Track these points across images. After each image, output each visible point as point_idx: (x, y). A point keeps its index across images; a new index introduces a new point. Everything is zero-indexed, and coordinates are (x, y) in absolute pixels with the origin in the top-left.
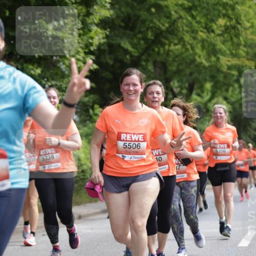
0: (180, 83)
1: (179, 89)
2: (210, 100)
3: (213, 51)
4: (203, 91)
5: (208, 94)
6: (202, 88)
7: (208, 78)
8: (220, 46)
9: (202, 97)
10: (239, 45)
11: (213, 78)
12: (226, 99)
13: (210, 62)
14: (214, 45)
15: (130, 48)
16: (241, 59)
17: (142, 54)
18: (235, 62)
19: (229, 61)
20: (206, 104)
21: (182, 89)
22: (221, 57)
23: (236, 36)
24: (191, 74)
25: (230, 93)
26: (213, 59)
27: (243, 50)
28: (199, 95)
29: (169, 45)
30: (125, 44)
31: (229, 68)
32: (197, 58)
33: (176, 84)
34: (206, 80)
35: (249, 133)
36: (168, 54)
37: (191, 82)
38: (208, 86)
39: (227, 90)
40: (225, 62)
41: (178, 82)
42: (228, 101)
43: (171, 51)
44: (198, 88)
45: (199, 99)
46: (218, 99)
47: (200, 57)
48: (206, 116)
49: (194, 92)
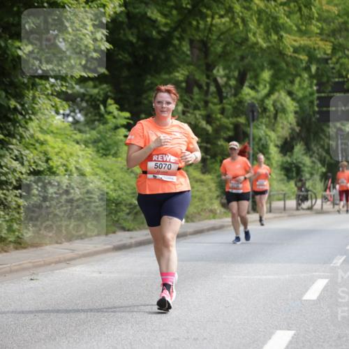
0: (227, 71)
1: (225, 79)
2: (268, 95)
3: (274, 27)
4: (258, 83)
5: (265, 86)
6: (256, 77)
7: (266, 65)
8: (283, 19)
9: (257, 91)
10: (310, 18)
11: (273, 64)
12: (290, 93)
13: (270, 42)
14: (276, 18)
16: (313, 39)
17: (175, 29)
18: (304, 41)
19: (295, 41)
20: (262, 101)
21: (229, 78)
22: (285, 35)
23: (305, 6)
24: (242, 58)
25: (296, 86)
26: (275, 37)
27: (317, 26)
28: (252, 88)
29: (213, 18)
30: (152, 13)
31: (296, 50)
32: (250, 35)
33: (222, 72)
34: (262, 69)
35: (322, 143)
36: (210, 30)
37: (242, 70)
38: (266, 75)
39: (292, 82)
40: (291, 41)
41: (224, 69)
42: (294, 96)
43: (215, 26)
44: (251, 79)
45: (252, 93)
46: (280, 94)
47: (254, 34)
48: (263, 118)
49: (247, 84)
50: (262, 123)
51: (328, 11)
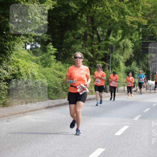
0: (102, 29)
1: (102, 33)
2: (121, 40)
3: (122, 12)
4: (117, 35)
5: (120, 36)
6: (116, 32)
7: (119, 27)
8: (126, 10)
9: (116, 38)
10: (138, 10)
11: (122, 28)
12: (131, 39)
14: (123, 9)
16: (139, 18)
18: (135, 19)
19: (132, 19)
20: (118, 42)
22: (126, 16)
23: (137, 5)
24: (110, 24)
25: (133, 37)
26: (122, 17)
27: (141, 14)
28: (114, 37)
29: (96, 7)
30: (71, 4)
31: (132, 23)
32: (112, 16)
33: (100, 29)
34: (118, 29)
35: (144, 61)
36: (95, 12)
37: (109, 29)
38: (120, 31)
39: (132, 35)
40: (129, 19)
42: (133, 41)
43: (97, 11)
44: (113, 33)
45: (114, 39)
46: (126, 40)
48: (118, 50)
49: (111, 35)
50: (117, 52)
51: (147, 6)
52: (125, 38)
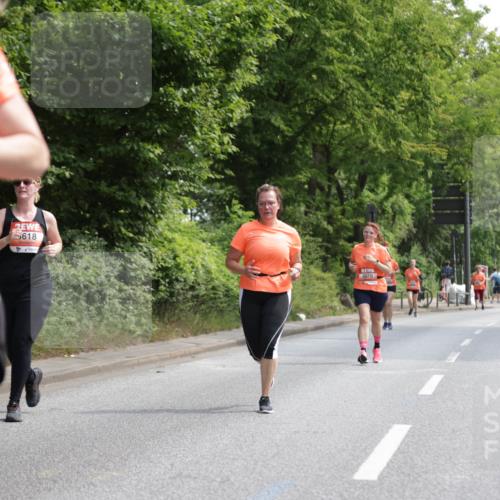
0: (347, 175)
1: (346, 182)
2: (387, 198)
3: (393, 134)
4: (377, 186)
5: (384, 189)
6: (376, 180)
7: (385, 169)
8: (401, 126)
9: (377, 194)
10: (427, 126)
11: (391, 168)
12: (408, 196)
13: (389, 148)
14: (394, 125)
15: (283, 127)
16: (430, 145)
17: (298, 134)
18: (421, 148)
19: (413, 147)
20: (381, 203)
21: (349, 181)
22: (403, 142)
23: (423, 115)
24: (362, 162)
25: (414, 190)
26: (393, 143)
27: (432, 133)
28: (372, 191)
29: (335, 124)
30: (276, 120)
31: (413, 156)
32: (371, 141)
33: (343, 175)
34: (382, 172)
35: (437, 243)
36: (332, 136)
37: (362, 173)
38: (385, 178)
39: (410, 186)
40: (408, 147)
41: (345, 173)
42: (411, 199)
43: (337, 132)
44: (371, 181)
45: (372, 196)
46: (398, 197)
47: (374, 140)
48: (382, 219)
49: (366, 187)
51: (444, 119)
52: (397, 194)
